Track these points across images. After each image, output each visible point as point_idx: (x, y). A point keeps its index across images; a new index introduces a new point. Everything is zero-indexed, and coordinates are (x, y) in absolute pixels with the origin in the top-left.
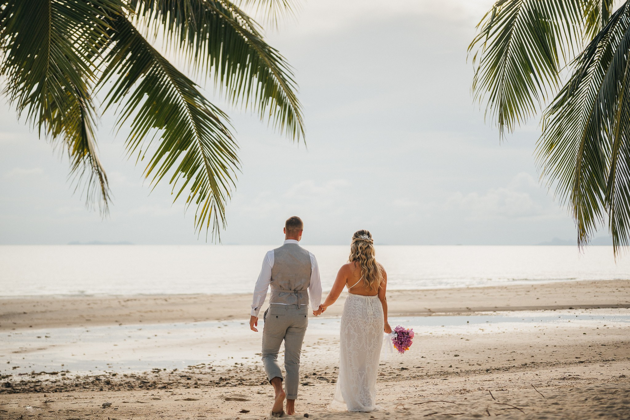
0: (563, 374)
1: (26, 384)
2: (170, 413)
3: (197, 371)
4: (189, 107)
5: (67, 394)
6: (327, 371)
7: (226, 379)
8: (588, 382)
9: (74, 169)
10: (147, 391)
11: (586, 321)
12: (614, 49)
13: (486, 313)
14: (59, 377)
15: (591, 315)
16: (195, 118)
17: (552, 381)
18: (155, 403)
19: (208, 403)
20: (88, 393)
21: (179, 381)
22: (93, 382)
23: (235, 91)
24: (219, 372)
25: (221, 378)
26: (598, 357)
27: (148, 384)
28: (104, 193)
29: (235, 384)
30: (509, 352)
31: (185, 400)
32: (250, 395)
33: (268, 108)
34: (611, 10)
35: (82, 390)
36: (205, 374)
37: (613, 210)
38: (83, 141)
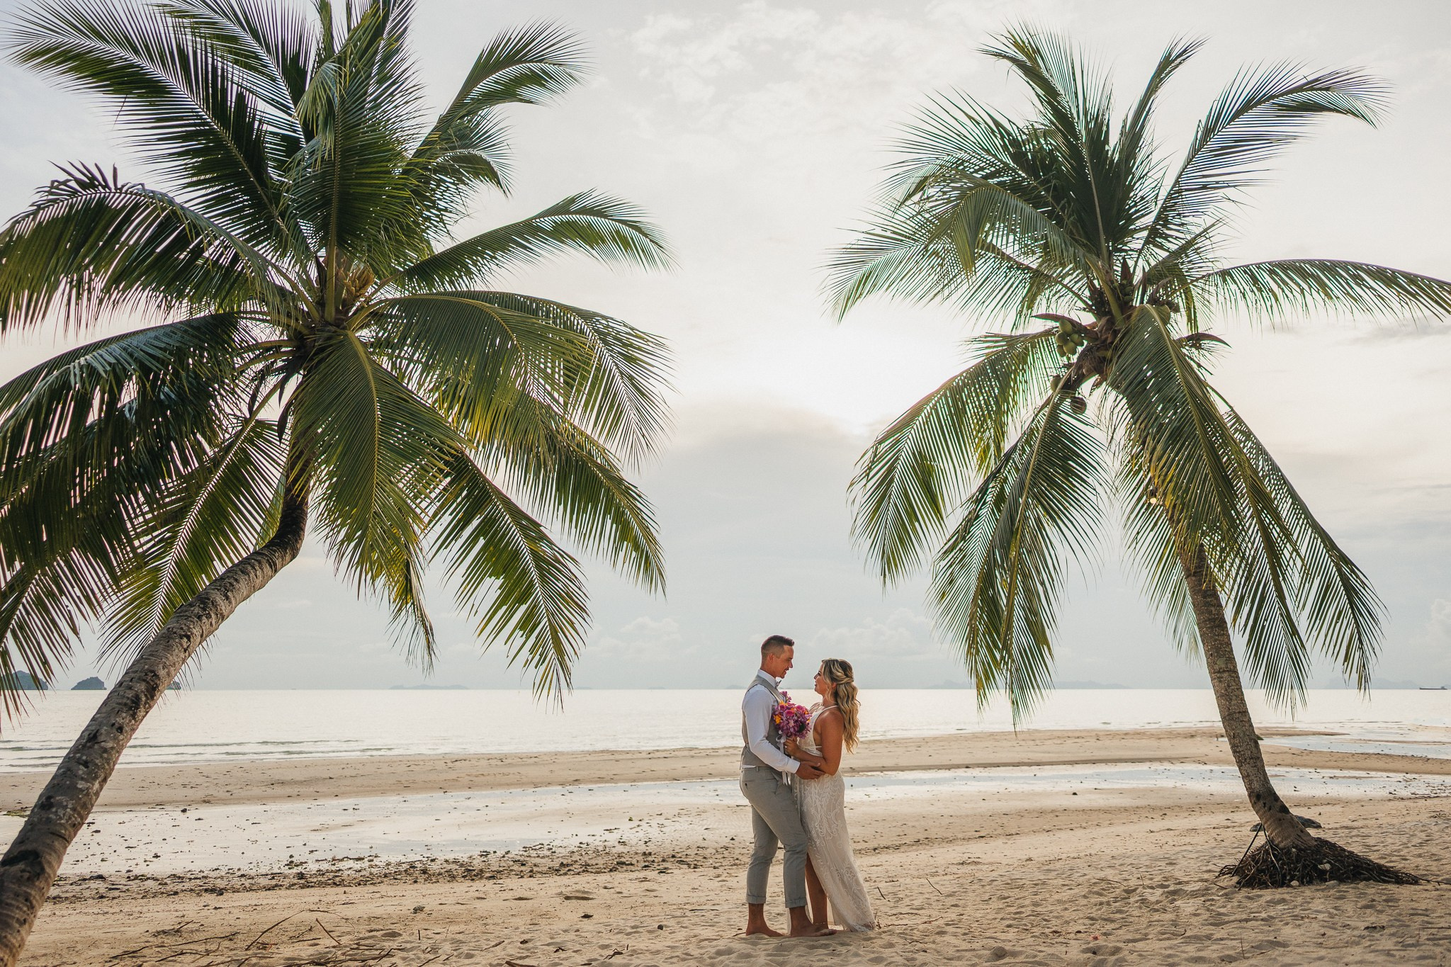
0: (961, 855)
1: (323, 874)
2: (496, 920)
3: (533, 853)
4: (532, 553)
5: (372, 888)
6: (689, 852)
7: (568, 865)
8: (991, 868)
9: (395, 618)
10: (471, 884)
11: (984, 783)
12: (1007, 490)
13: (873, 773)
14: (366, 864)
15: (990, 775)
16: (538, 567)
17: (950, 866)
18: (479, 904)
19: (544, 904)
20: (398, 887)
21: (511, 868)
22: (406, 871)
23: (585, 534)
24: (561, 855)
25: (562, 863)
26: (1000, 831)
27: (474, 873)
28: (429, 648)
29: (578, 871)
30: (900, 824)
31: (516, 899)
32: (595, 891)
33: (622, 554)
34: (1004, 447)
35: (392, 882)
36: (543, 857)
37: (1011, 672)
38: (406, 586)
